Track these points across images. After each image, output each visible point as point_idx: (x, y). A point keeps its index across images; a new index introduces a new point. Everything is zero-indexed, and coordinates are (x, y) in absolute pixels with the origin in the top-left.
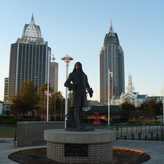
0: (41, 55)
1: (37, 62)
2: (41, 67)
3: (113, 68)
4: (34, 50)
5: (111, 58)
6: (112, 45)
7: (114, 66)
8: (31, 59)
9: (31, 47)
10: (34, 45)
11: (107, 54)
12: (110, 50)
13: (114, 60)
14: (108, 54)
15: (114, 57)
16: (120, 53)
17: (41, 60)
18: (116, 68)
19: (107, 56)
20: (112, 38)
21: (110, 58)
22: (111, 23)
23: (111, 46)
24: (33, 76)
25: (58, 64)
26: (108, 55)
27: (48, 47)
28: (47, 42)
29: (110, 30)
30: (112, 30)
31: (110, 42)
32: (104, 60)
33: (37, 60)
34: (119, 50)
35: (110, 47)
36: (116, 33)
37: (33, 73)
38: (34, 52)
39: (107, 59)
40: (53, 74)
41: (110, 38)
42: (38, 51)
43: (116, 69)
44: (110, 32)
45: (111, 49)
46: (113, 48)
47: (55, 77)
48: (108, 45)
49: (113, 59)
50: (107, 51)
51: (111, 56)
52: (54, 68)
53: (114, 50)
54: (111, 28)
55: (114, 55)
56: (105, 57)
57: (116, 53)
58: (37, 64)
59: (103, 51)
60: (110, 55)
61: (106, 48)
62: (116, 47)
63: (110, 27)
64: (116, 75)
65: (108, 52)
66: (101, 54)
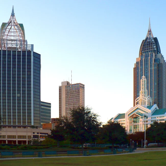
0: (24, 65)
1: (19, 75)
2: (24, 81)
3: (150, 84)
4: (14, 58)
5: (148, 72)
6: (150, 53)
7: (152, 81)
8: (9, 71)
9: (9, 55)
10: (13, 51)
11: (142, 66)
12: (146, 61)
13: (152, 73)
14: (144, 66)
15: (152, 69)
16: (160, 63)
17: (24, 71)
18: (154, 83)
19: (142, 69)
20: (150, 44)
21: (146, 71)
22: (150, 24)
23: (149, 56)
24: (14, 93)
25: (84, 85)
26: (144, 68)
27: (34, 52)
28: (32, 46)
29: (148, 34)
30: (150, 34)
31: (148, 49)
32: (139, 75)
33: (19, 71)
34: (159, 60)
35: (147, 56)
36: (156, 38)
37: (14, 90)
38: (14, 61)
39: (142, 72)
40: (77, 98)
41: (148, 45)
42: (19, 58)
43: (154, 85)
44: (148, 37)
45: (148, 59)
46: (151, 57)
47: (80, 101)
48: (144, 54)
49: (150, 72)
50: (142, 62)
51: (148, 69)
52: (79, 91)
53: (152, 60)
54: (150, 31)
55: (152, 67)
56: (140, 70)
57: (154, 64)
58: (19, 78)
59: (137, 63)
60: (146, 67)
61: (141, 59)
62: (155, 56)
63: (148, 31)
64: (154, 93)
65: (144, 63)
66: (136, 67)
